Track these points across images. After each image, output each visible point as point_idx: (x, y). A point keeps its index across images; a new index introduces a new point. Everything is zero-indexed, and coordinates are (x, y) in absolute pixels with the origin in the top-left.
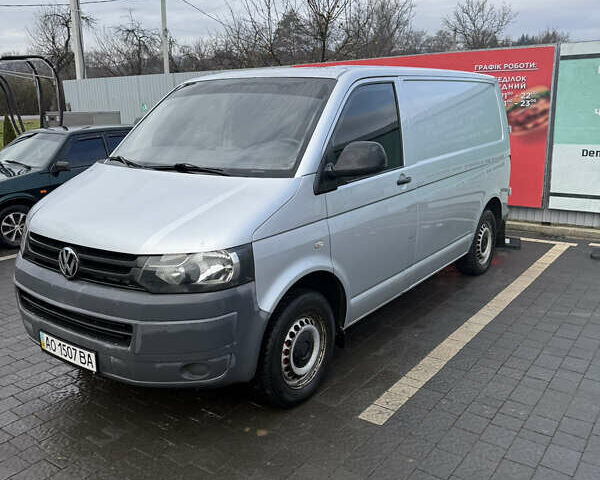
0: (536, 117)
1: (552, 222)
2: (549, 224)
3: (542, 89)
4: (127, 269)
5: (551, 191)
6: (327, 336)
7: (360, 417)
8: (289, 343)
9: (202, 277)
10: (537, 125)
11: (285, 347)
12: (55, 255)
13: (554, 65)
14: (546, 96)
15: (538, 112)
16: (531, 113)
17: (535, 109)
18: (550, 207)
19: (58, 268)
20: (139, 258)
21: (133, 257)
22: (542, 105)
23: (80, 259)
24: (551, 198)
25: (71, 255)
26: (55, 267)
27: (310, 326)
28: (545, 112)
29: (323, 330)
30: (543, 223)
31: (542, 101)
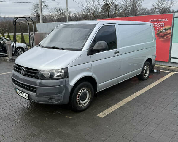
0: (167, 35)
1: (172, 66)
2: (171, 67)
3: (169, 27)
4: (36, 73)
5: (171, 57)
6: (91, 94)
7: (98, 115)
8: (79, 95)
9: (55, 76)
10: (167, 37)
11: (78, 96)
12: (20, 69)
13: (173, 19)
14: (170, 29)
15: (168, 33)
16: (166, 34)
17: (167, 32)
18: (171, 62)
19: (21, 73)
20: (39, 71)
21: (37, 70)
22: (169, 31)
23: (26, 70)
24: (171, 59)
25: (24, 70)
26: (20, 72)
27: (86, 91)
28: (170, 33)
29: (90, 92)
30: (169, 66)
31: (169, 30)
